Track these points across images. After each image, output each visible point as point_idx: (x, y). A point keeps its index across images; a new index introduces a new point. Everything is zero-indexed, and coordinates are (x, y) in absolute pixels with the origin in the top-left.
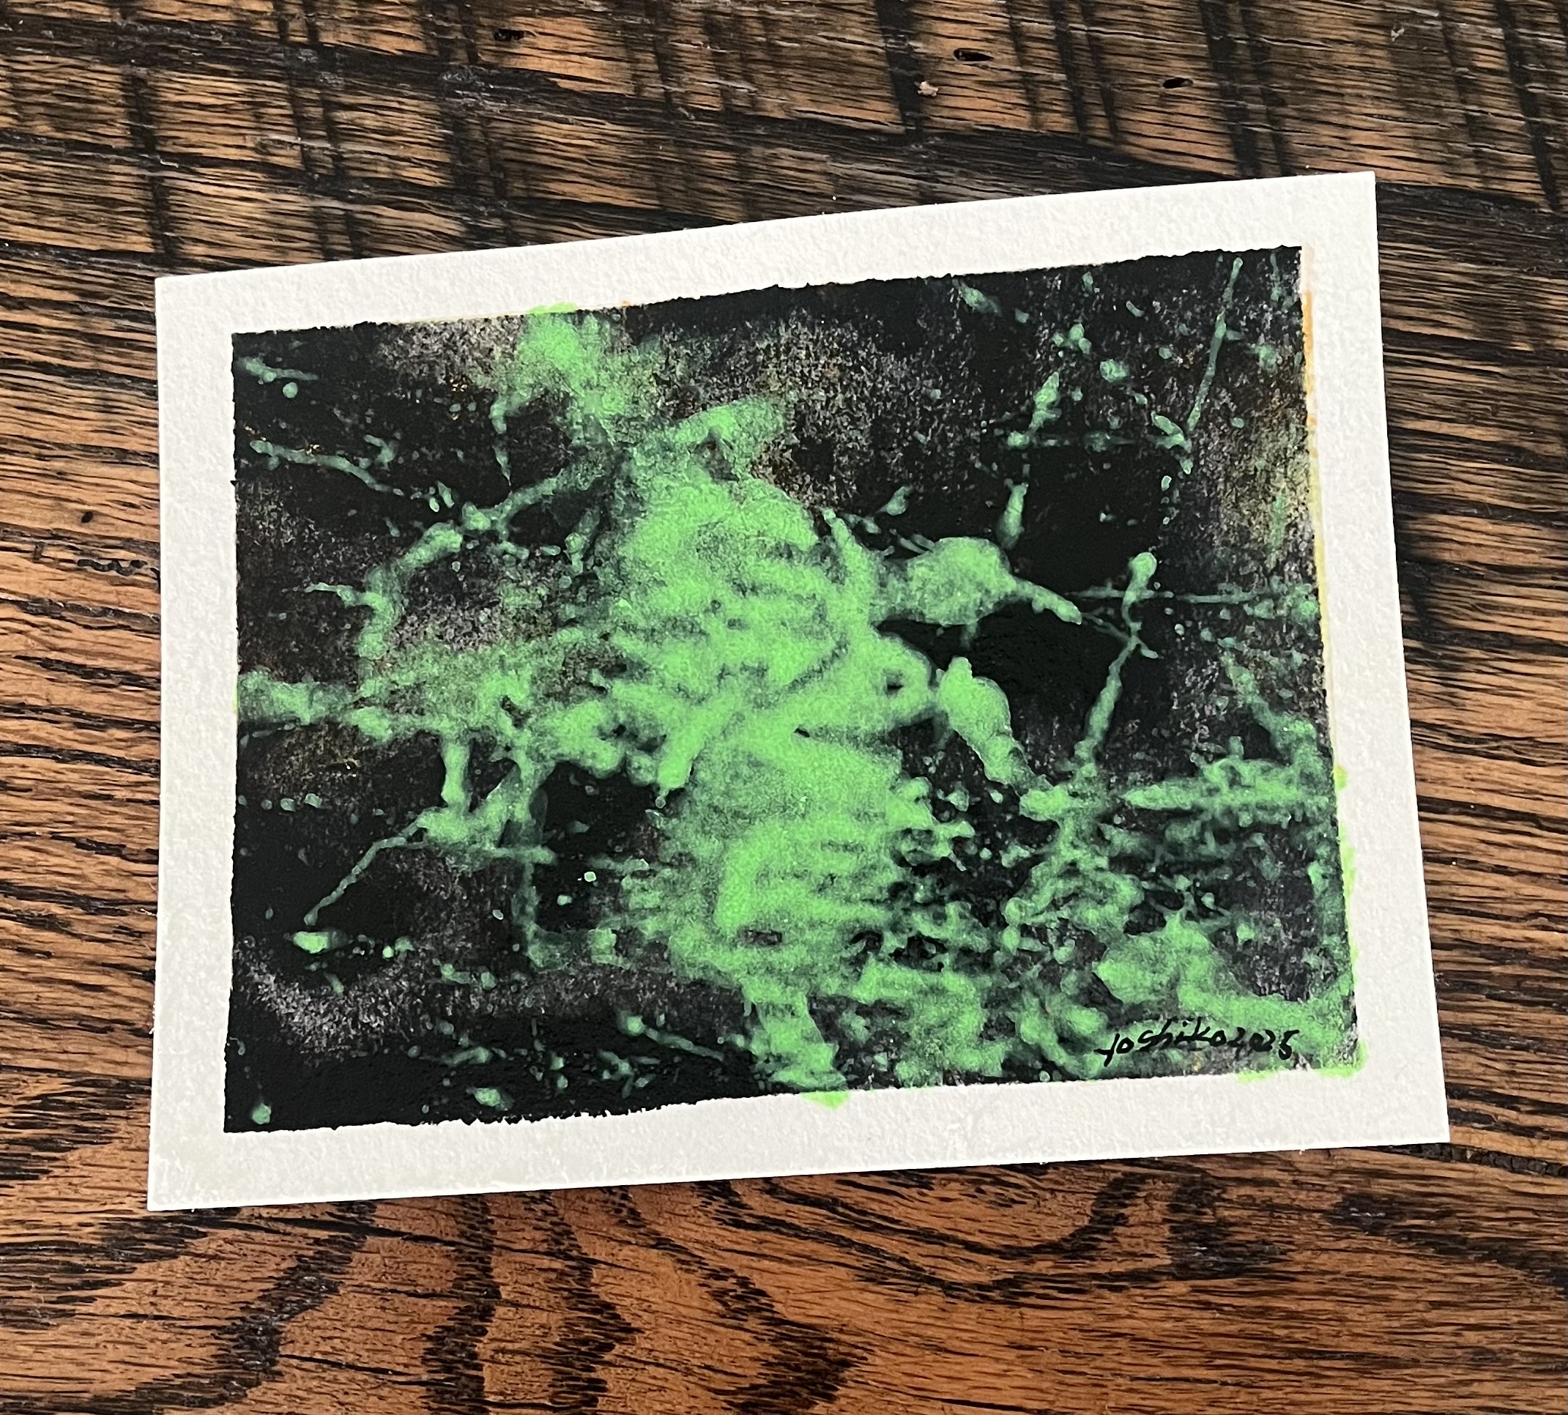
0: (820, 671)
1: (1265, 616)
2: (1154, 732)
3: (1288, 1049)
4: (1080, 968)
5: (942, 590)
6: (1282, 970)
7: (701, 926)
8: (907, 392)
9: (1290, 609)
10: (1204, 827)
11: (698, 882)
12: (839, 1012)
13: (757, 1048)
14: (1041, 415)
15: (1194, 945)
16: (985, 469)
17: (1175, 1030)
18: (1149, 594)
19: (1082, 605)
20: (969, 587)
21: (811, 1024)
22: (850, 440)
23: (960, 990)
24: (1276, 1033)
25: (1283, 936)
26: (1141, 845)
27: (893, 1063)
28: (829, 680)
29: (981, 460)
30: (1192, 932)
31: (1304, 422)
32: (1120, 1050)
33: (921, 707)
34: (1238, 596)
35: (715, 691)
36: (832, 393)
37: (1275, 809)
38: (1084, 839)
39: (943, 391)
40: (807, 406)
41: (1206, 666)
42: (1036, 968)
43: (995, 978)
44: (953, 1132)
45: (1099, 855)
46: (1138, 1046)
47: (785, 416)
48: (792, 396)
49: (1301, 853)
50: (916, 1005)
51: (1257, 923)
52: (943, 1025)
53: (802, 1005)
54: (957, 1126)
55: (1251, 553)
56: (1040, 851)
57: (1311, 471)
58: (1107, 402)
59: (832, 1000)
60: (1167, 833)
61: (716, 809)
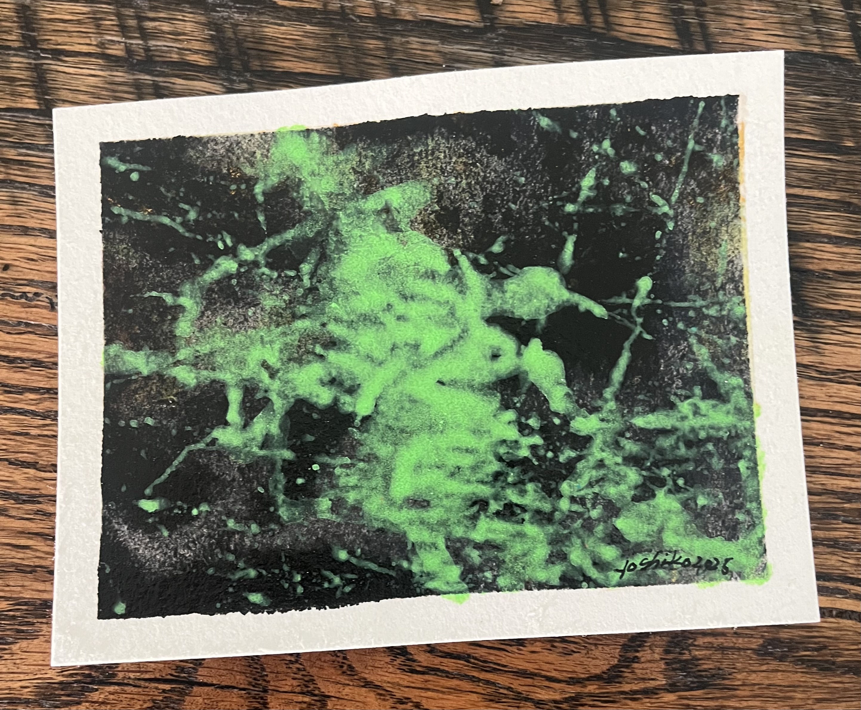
0: (452, 346)
1: (715, 315)
2: (650, 383)
3: (727, 568)
4: (605, 522)
5: (525, 299)
6: (723, 522)
7: (382, 497)
8: (504, 179)
9: (729, 311)
10: (678, 439)
11: (380, 471)
12: (463, 547)
13: (415, 568)
14: (584, 194)
15: (672, 508)
16: (551, 225)
17: (661, 558)
18: (647, 301)
19: (609, 308)
20: (541, 297)
21: (447, 555)
22: (470, 208)
23: (535, 534)
24: (720, 560)
25: (724, 503)
26: (642, 450)
27: (495, 577)
28: (457, 352)
29: (549, 219)
30: (670, 500)
31: (738, 200)
32: (629, 570)
33: (512, 368)
34: (700, 303)
35: (389, 358)
36: (459, 180)
37: (719, 429)
38: (608, 446)
39: (527, 179)
40: (444, 187)
41: (680, 345)
42: (579, 522)
43: (555, 527)
44: (531, 617)
45: (616, 455)
46: (639, 567)
47: (431, 193)
48: (435, 181)
49: (734, 454)
50: (508, 543)
51: (708, 494)
52: (525, 555)
53: (441, 543)
54: (533, 614)
55: (708, 278)
56: (582, 453)
57: (742, 230)
58: (623, 186)
59: (459, 540)
60: (657, 443)
61: (390, 428)
